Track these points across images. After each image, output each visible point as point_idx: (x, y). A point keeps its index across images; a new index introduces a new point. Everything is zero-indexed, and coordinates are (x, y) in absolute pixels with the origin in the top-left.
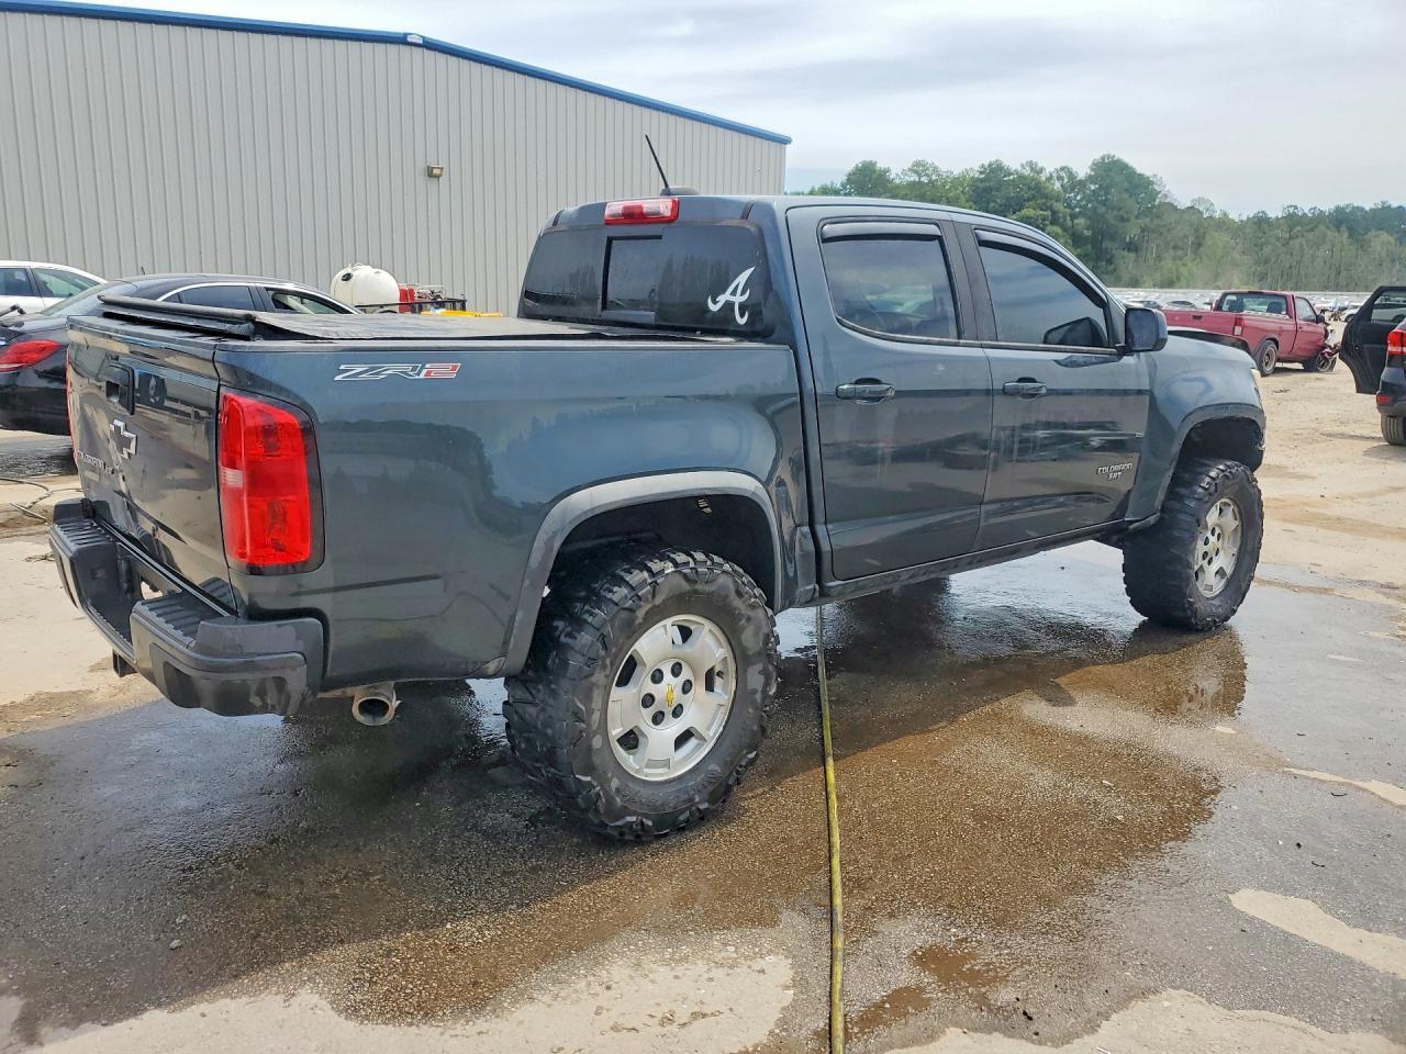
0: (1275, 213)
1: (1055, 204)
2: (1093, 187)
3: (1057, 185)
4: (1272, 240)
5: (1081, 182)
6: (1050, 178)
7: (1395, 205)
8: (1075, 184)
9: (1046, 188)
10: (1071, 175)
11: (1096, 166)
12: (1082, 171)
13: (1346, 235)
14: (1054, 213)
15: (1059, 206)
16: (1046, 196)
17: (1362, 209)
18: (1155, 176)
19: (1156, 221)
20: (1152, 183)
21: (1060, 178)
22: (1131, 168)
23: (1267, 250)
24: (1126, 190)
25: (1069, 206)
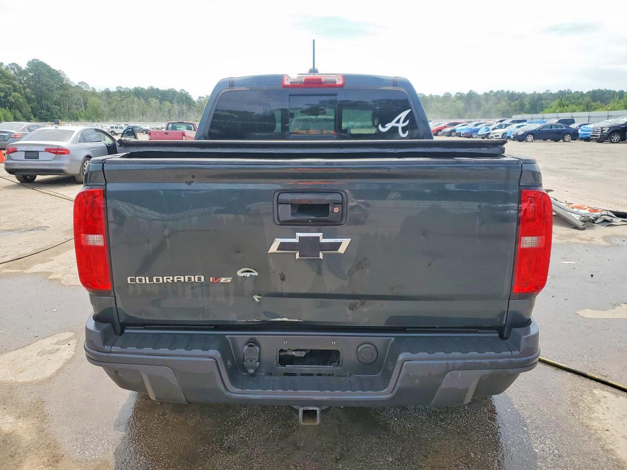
0: (113, 89)
1: (13, 82)
2: (31, 74)
3: (12, 72)
4: (114, 101)
5: (25, 71)
6: (7, 68)
7: (155, 87)
8: (22, 73)
9: (7, 73)
10: (19, 68)
11: (29, 63)
12: (24, 66)
13: (143, 99)
14: (14, 86)
15: (16, 83)
16: (6, 77)
17: (144, 89)
18: (60, 71)
19: (66, 92)
20: (59, 74)
21: (12, 69)
22: (49, 66)
23: (113, 105)
24: (49, 76)
25: (21, 83)
